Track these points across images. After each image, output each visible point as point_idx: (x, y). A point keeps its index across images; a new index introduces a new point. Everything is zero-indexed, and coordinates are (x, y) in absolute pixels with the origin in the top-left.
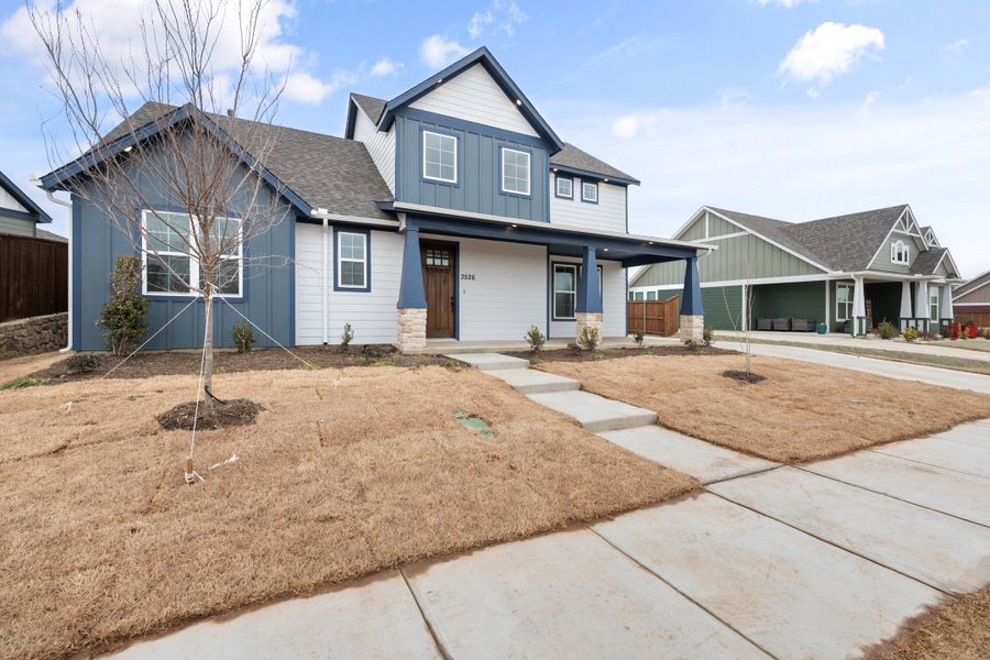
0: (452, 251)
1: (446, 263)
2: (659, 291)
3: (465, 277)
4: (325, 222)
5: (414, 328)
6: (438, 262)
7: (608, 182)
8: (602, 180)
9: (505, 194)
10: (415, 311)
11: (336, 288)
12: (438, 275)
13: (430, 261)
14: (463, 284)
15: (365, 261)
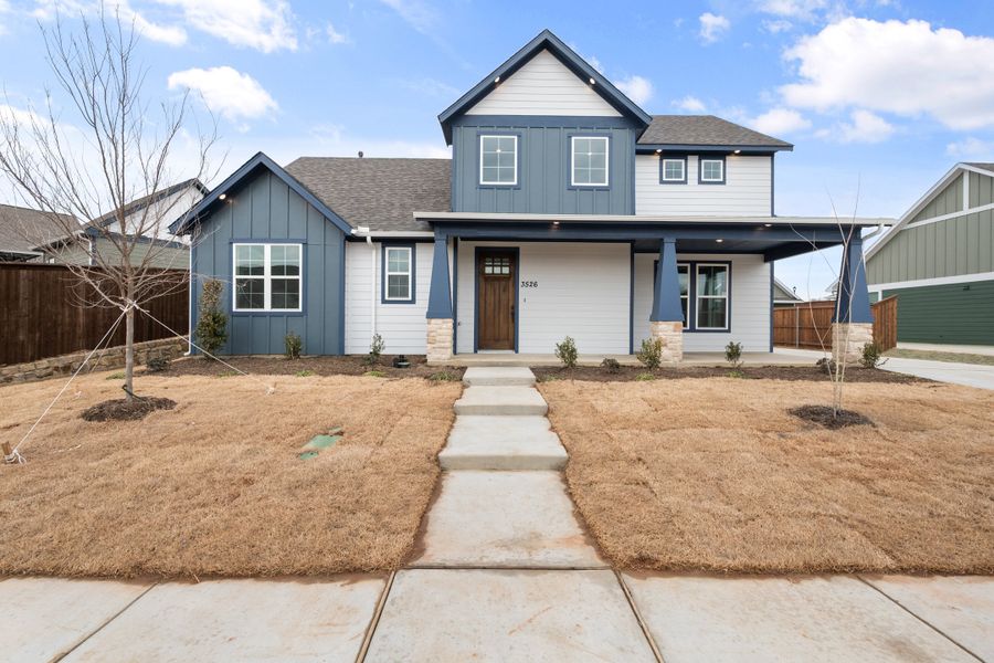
0: (512, 257)
1: (506, 270)
2: (883, 291)
3: (526, 284)
4: (369, 239)
5: (438, 338)
6: (497, 270)
7: (742, 154)
8: (730, 153)
9: (575, 188)
10: (439, 321)
11: (384, 301)
12: (497, 283)
13: (488, 270)
14: (523, 292)
15: (410, 274)
